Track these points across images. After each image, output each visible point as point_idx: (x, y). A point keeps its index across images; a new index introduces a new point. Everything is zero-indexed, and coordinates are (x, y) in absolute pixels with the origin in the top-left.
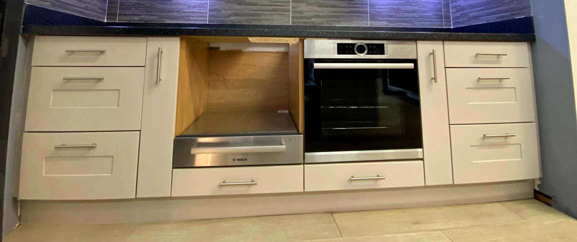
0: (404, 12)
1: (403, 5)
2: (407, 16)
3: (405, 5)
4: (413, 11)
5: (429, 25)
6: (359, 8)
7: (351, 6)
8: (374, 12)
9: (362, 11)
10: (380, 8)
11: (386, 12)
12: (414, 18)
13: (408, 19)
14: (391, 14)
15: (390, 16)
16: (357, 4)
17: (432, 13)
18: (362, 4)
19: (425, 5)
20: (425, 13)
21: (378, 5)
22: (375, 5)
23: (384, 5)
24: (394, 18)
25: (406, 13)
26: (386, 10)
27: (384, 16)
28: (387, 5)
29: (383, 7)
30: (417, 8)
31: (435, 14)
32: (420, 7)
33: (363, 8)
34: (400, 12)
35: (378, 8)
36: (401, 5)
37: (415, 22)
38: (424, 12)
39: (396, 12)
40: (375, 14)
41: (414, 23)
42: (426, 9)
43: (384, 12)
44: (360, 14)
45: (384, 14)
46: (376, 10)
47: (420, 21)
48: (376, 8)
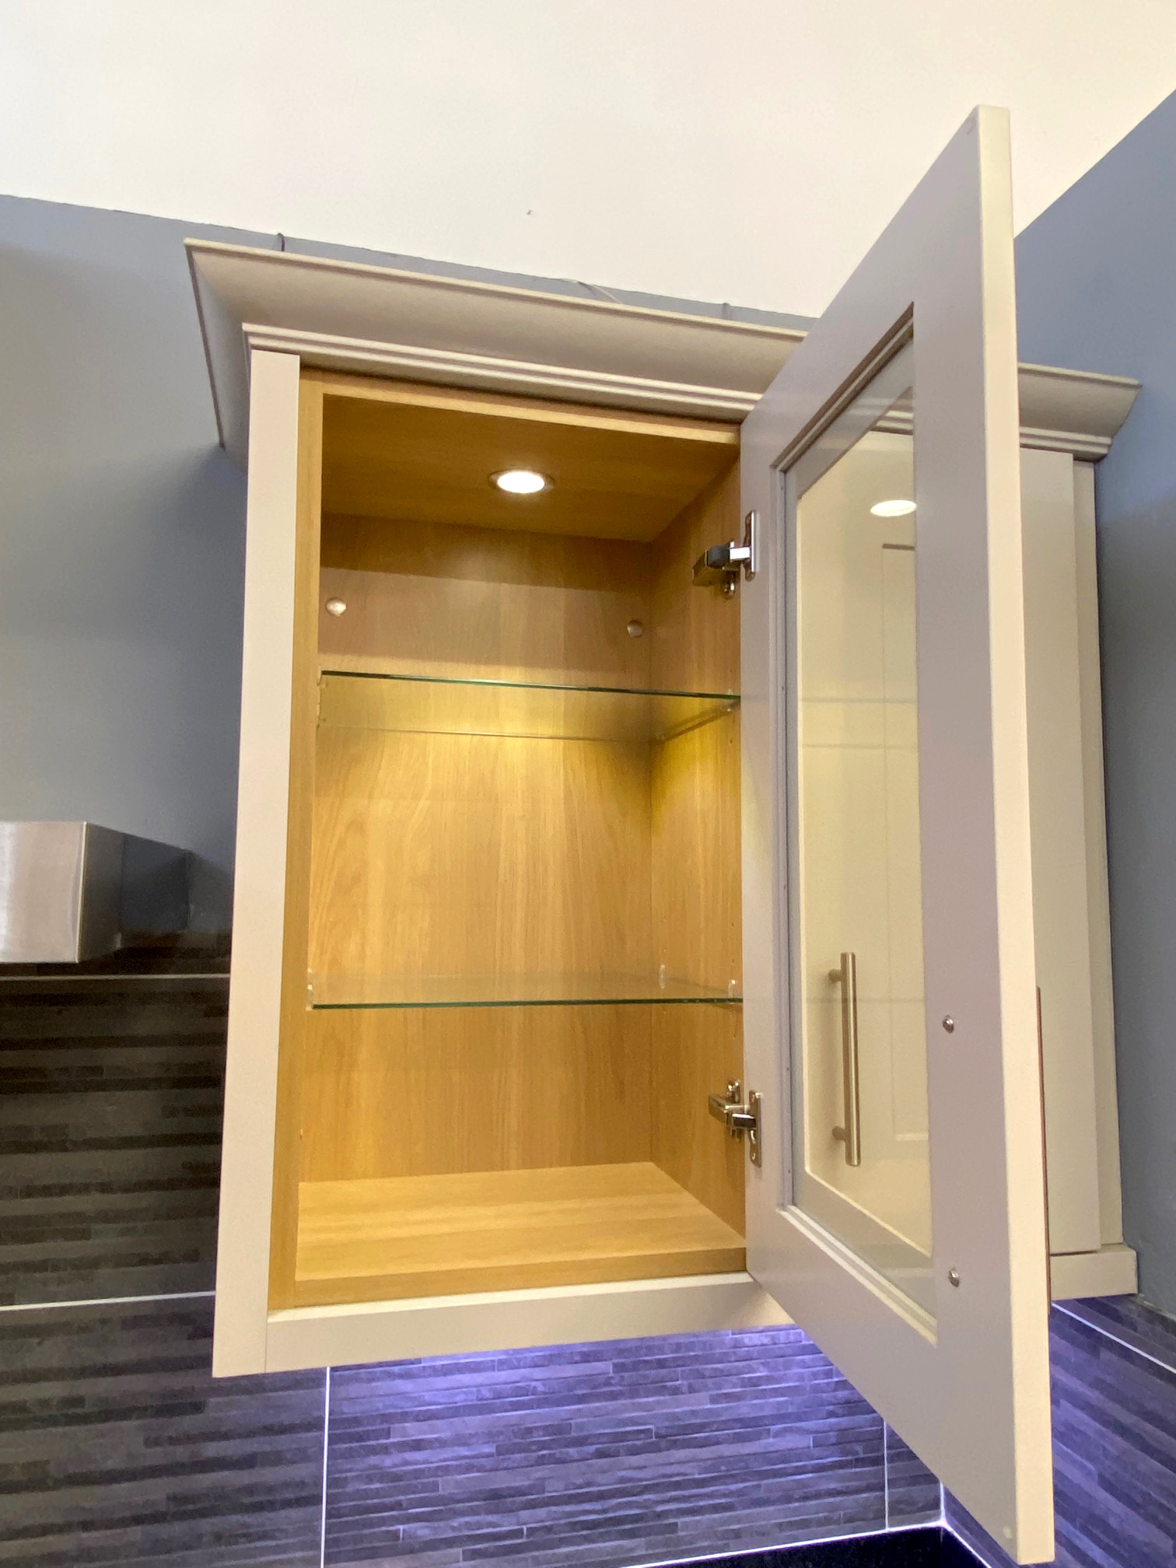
0: (600, 1454)
1: (598, 1397)
2: (622, 1480)
3: (613, 1396)
4: (676, 1436)
5: (780, 1526)
6: (248, 1462)
7: (181, 1453)
8: (370, 1479)
9: (270, 1489)
10: (418, 1445)
11: (469, 1469)
12: (677, 1486)
13: (629, 1505)
14: (502, 1481)
15: (495, 1498)
16: (226, 1436)
17: (808, 1432)
18: (269, 1430)
19: (762, 1373)
20: (758, 1437)
21: (404, 1417)
22: (386, 1418)
23: (455, 1412)
24: (524, 1514)
25: (616, 1454)
26: (464, 1451)
27: (444, 1508)
28: (481, 1408)
29: (442, 1430)
30: (701, 1403)
31: (833, 1437)
32: (728, 1397)
33: (276, 1459)
34: (572, 1451)
35: (404, 1446)
36: (582, 1399)
37: (680, 1520)
38: (753, 1427)
39: (541, 1461)
40: (377, 1494)
41: (673, 1527)
42: (770, 1405)
43: (446, 1470)
44: (248, 1519)
45: (447, 1486)
46: (388, 1461)
47: (716, 1508)
48: (385, 1450)
